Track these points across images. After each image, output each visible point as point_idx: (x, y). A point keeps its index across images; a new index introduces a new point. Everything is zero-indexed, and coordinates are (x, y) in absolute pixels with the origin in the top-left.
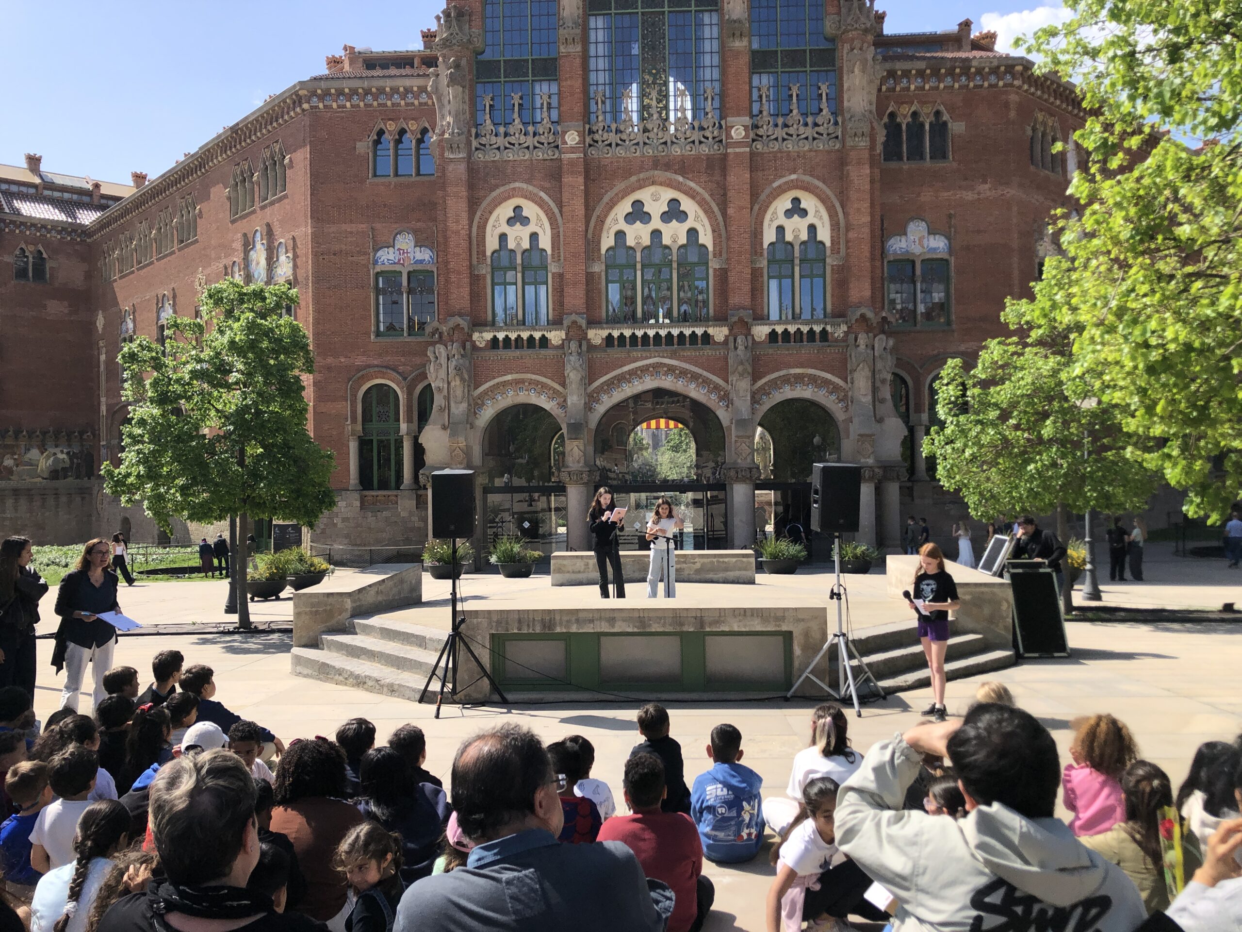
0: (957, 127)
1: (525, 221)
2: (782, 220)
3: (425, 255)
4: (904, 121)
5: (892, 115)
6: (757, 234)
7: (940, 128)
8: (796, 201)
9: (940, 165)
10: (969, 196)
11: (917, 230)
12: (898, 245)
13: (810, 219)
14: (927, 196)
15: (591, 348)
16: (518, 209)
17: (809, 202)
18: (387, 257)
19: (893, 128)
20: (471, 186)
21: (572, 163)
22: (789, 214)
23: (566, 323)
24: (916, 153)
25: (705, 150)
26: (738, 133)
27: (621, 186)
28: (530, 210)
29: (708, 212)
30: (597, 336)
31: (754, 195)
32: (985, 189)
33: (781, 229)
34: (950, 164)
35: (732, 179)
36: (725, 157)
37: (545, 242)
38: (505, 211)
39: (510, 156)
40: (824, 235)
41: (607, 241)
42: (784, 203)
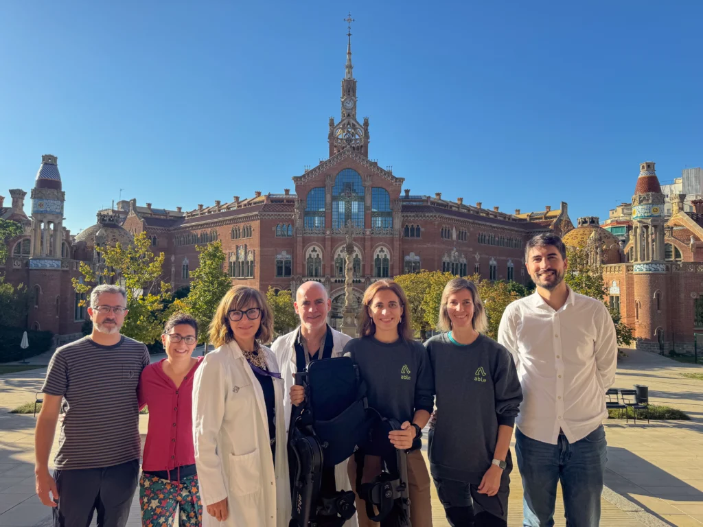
0: (422, 229)
1: (316, 251)
2: (378, 253)
3: (289, 256)
4: (410, 227)
5: (407, 226)
6: (372, 257)
7: (418, 229)
8: (382, 249)
9: (418, 238)
10: (425, 246)
11: (412, 254)
12: (407, 258)
13: (385, 253)
14: (415, 246)
15: (332, 283)
16: (314, 248)
17: (385, 249)
18: (279, 257)
19: (407, 229)
20: (303, 242)
21: (328, 238)
22: (380, 252)
23: (326, 276)
24: (413, 235)
25: (360, 236)
26: (368, 233)
27: (339, 243)
28: (317, 248)
29: (361, 250)
30: (333, 280)
31: (372, 247)
32: (429, 245)
33: (378, 255)
34: (421, 238)
35: (366, 243)
36: (365, 238)
37: (321, 256)
38: (311, 248)
39: (312, 235)
40: (388, 257)
41: (336, 257)
42: (379, 249)
